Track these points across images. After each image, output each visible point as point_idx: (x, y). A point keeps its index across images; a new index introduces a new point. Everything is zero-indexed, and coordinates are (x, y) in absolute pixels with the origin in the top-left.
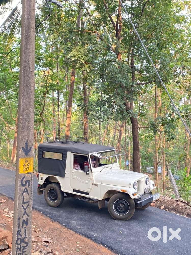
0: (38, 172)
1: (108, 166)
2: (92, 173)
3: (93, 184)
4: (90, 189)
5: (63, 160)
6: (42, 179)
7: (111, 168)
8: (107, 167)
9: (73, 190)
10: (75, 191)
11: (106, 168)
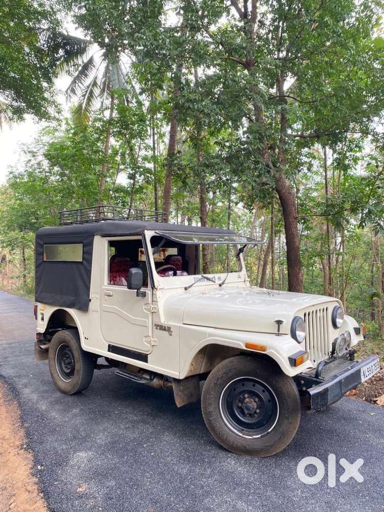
0: (36, 301)
1: (214, 278)
2: (154, 293)
3: (157, 326)
4: (149, 342)
5: (84, 262)
6: (43, 319)
7: (223, 283)
8: (208, 279)
9: (109, 345)
10: (112, 349)
11: (206, 282)
